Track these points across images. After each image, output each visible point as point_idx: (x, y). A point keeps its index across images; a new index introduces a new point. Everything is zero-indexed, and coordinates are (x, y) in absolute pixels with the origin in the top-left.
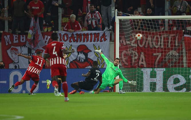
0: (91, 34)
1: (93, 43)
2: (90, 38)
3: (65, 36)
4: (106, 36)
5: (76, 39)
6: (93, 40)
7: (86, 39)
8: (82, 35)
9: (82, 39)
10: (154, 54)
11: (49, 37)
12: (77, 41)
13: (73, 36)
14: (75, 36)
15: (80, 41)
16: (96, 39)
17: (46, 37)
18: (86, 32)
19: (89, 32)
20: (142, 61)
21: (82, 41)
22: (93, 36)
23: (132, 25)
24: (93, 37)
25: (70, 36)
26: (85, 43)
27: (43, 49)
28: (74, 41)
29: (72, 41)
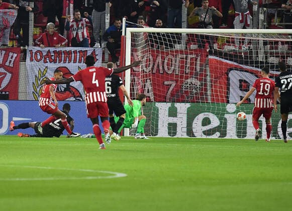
0: (75, 52)
1: (77, 64)
2: (73, 58)
3: (38, 54)
4: (97, 55)
5: (53, 58)
6: (78, 60)
7: (68, 59)
8: (63, 53)
9: (63, 59)
10: (166, 83)
11: (15, 55)
12: (55, 61)
13: (49, 54)
14: (52, 54)
15: (60, 61)
16: (83, 59)
17: (11, 54)
18: (68, 49)
19: (73, 49)
20: (148, 92)
21: (63, 61)
22: (78, 54)
23: (147, 41)
24: (78, 57)
25: (44, 54)
26: (67, 65)
27: (6, 72)
28: (51, 62)
29: (48, 61)
